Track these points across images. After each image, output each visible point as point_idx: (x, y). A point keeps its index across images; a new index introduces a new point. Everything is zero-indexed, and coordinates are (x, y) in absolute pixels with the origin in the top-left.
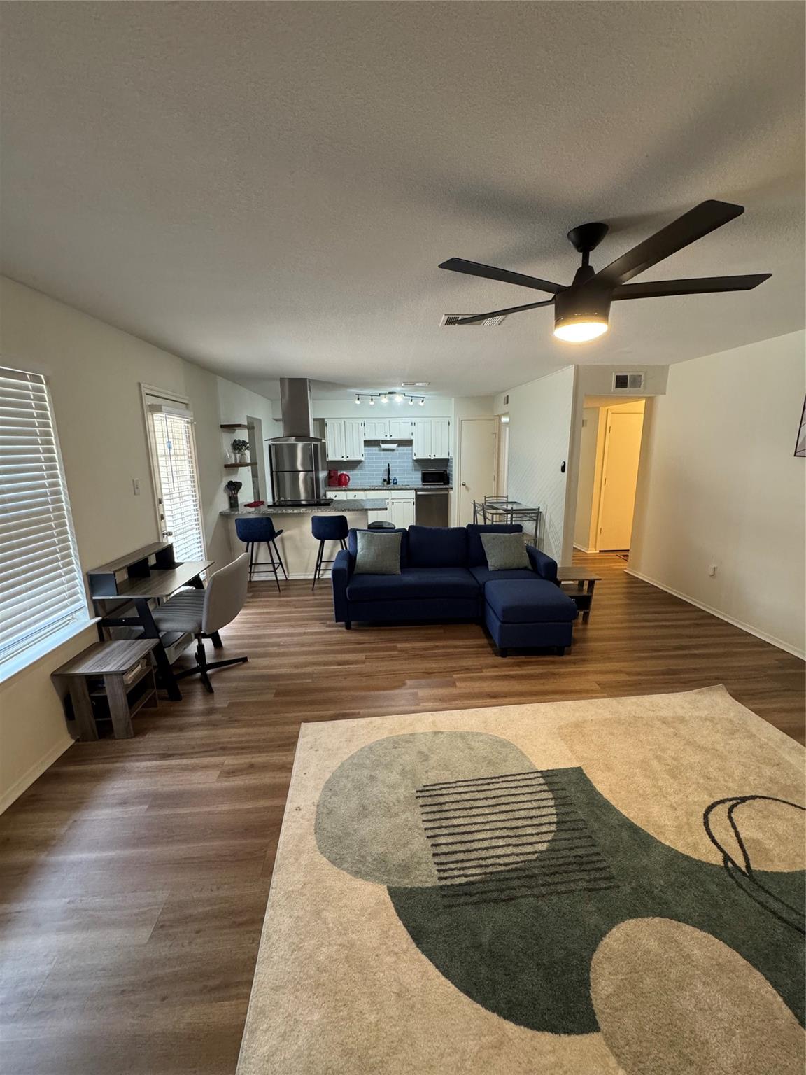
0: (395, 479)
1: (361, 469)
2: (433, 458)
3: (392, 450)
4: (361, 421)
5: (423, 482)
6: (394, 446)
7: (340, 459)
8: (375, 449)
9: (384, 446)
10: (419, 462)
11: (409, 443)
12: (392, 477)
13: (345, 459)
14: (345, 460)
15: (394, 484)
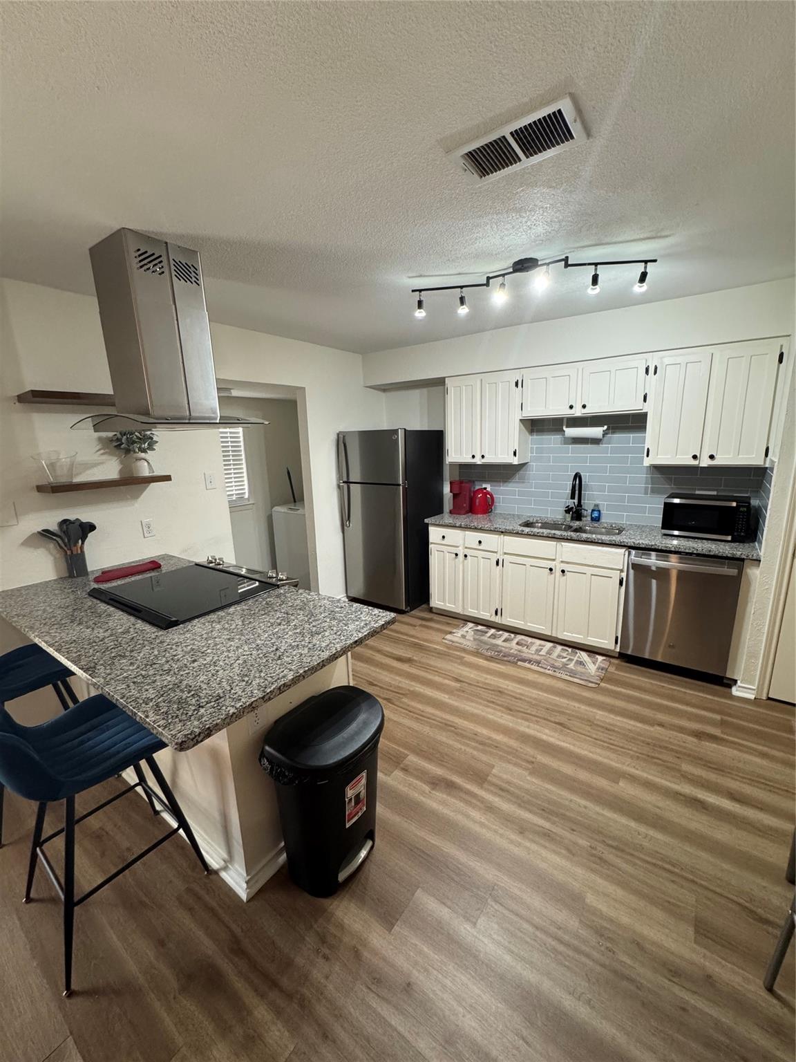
0: (596, 509)
1: (522, 480)
2: (705, 462)
3: (596, 441)
4: (516, 376)
5: (663, 528)
6: (597, 432)
7: (469, 460)
8: (552, 440)
9: (571, 432)
10: (662, 471)
11: (634, 422)
12: (588, 505)
13: (478, 461)
14: (479, 463)
15: (593, 519)
